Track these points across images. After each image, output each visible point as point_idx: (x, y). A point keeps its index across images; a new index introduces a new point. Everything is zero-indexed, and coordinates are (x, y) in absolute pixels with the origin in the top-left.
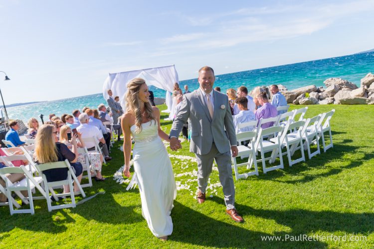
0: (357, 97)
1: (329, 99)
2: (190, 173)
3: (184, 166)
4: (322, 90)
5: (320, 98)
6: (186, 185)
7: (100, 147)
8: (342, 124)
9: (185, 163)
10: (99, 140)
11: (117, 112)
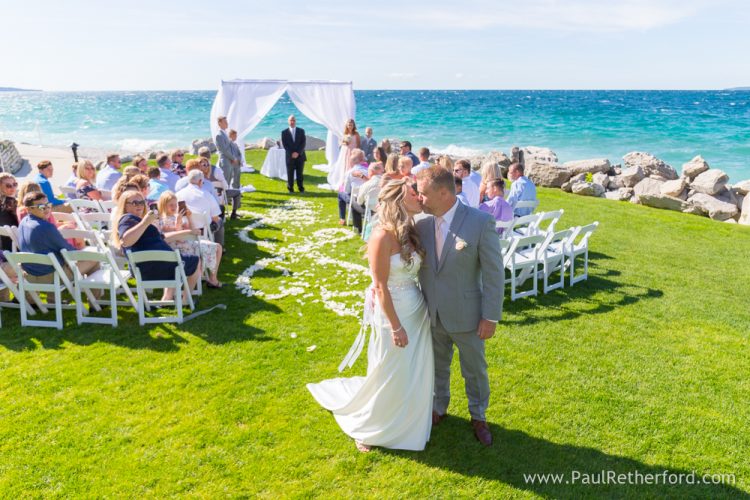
0: (668, 197)
1: (624, 191)
2: (360, 293)
3: (352, 280)
4: (617, 171)
5: (609, 187)
6: (353, 310)
7: (212, 230)
8: (620, 243)
9: (353, 275)
10: (212, 218)
11: (232, 161)
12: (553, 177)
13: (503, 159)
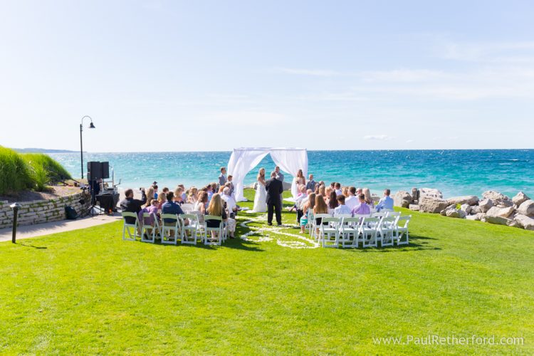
0: (499, 217)
1: (480, 215)
5: (471, 213)
12: (435, 207)
13: (406, 195)
